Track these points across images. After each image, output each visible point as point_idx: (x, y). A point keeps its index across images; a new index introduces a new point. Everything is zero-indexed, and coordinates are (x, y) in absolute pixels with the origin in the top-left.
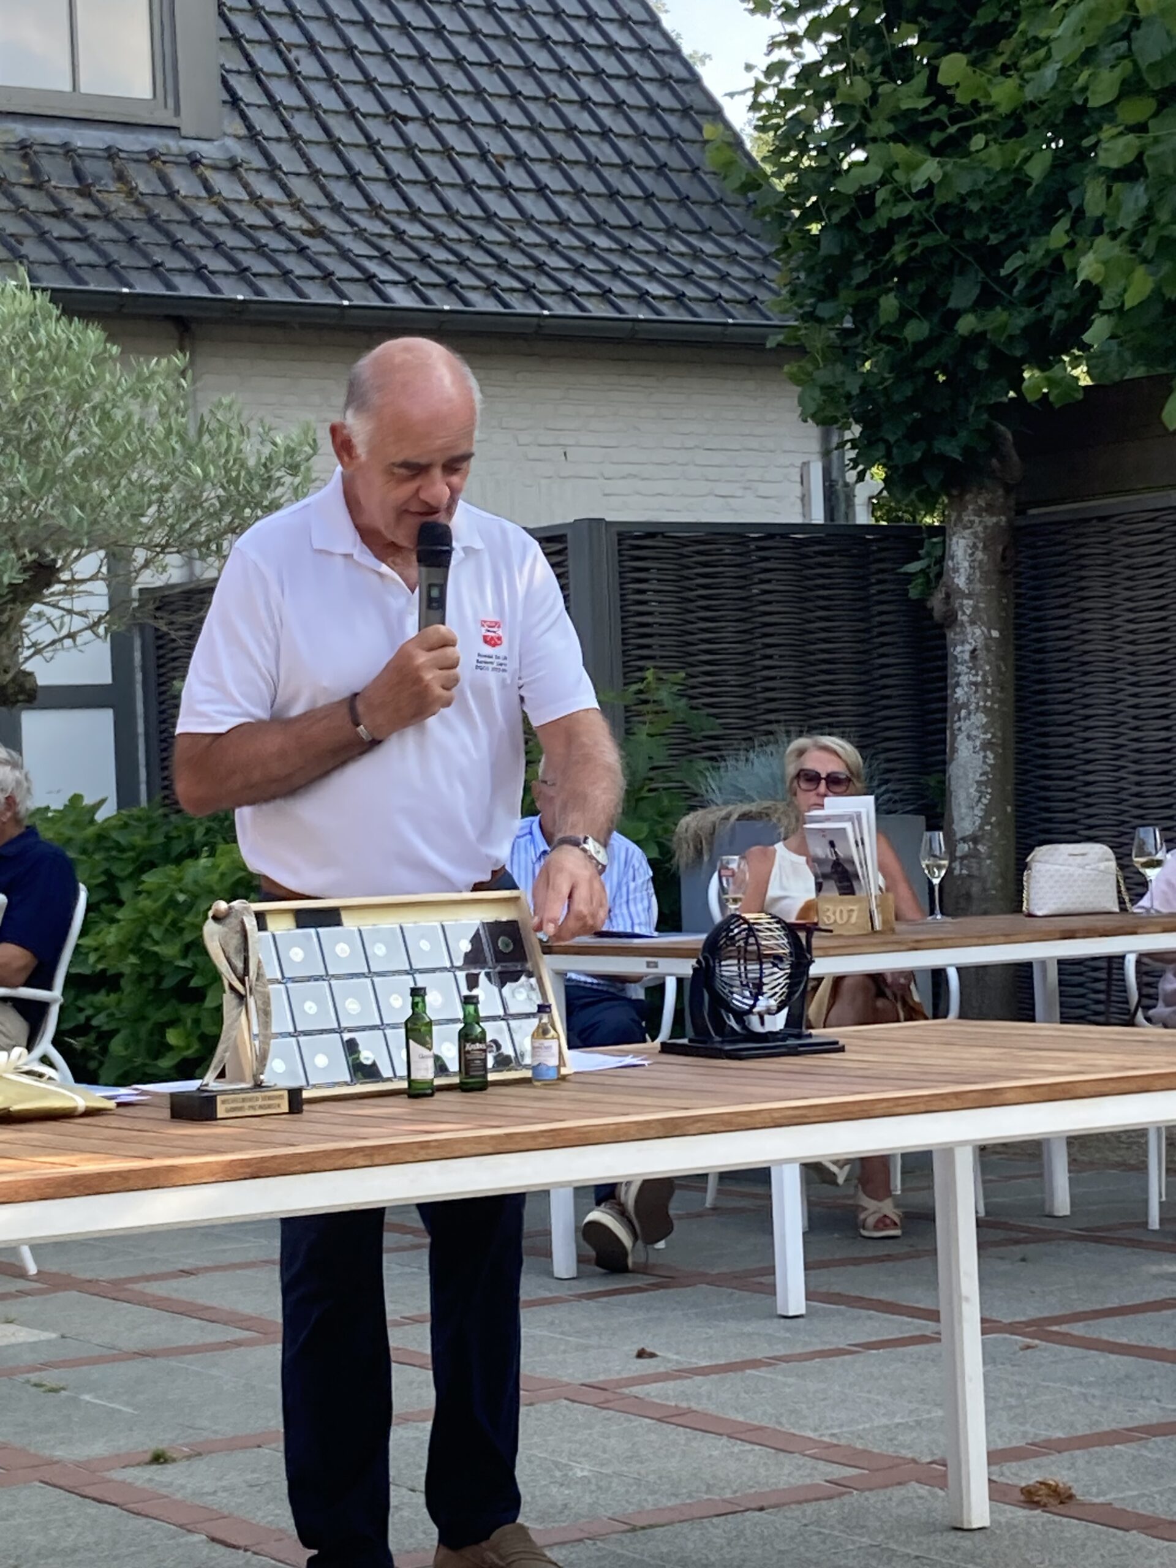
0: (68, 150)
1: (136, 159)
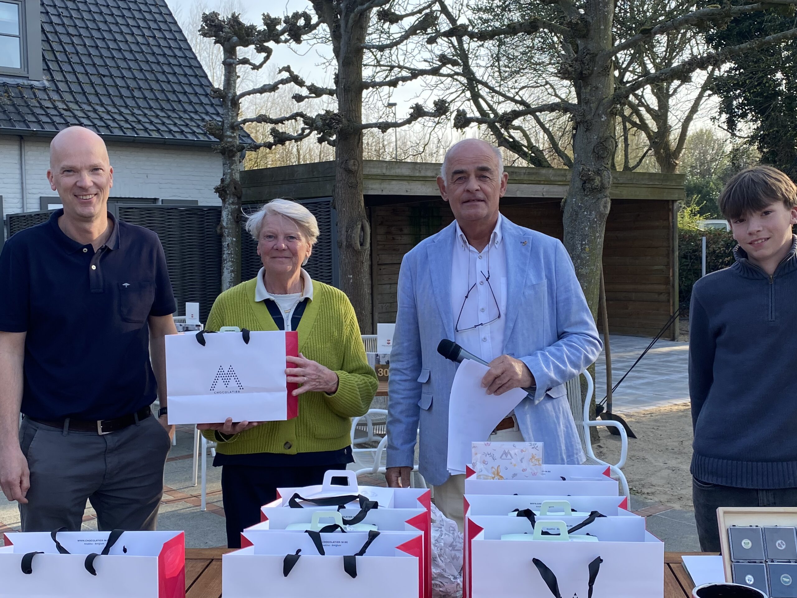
1: (13, 86)
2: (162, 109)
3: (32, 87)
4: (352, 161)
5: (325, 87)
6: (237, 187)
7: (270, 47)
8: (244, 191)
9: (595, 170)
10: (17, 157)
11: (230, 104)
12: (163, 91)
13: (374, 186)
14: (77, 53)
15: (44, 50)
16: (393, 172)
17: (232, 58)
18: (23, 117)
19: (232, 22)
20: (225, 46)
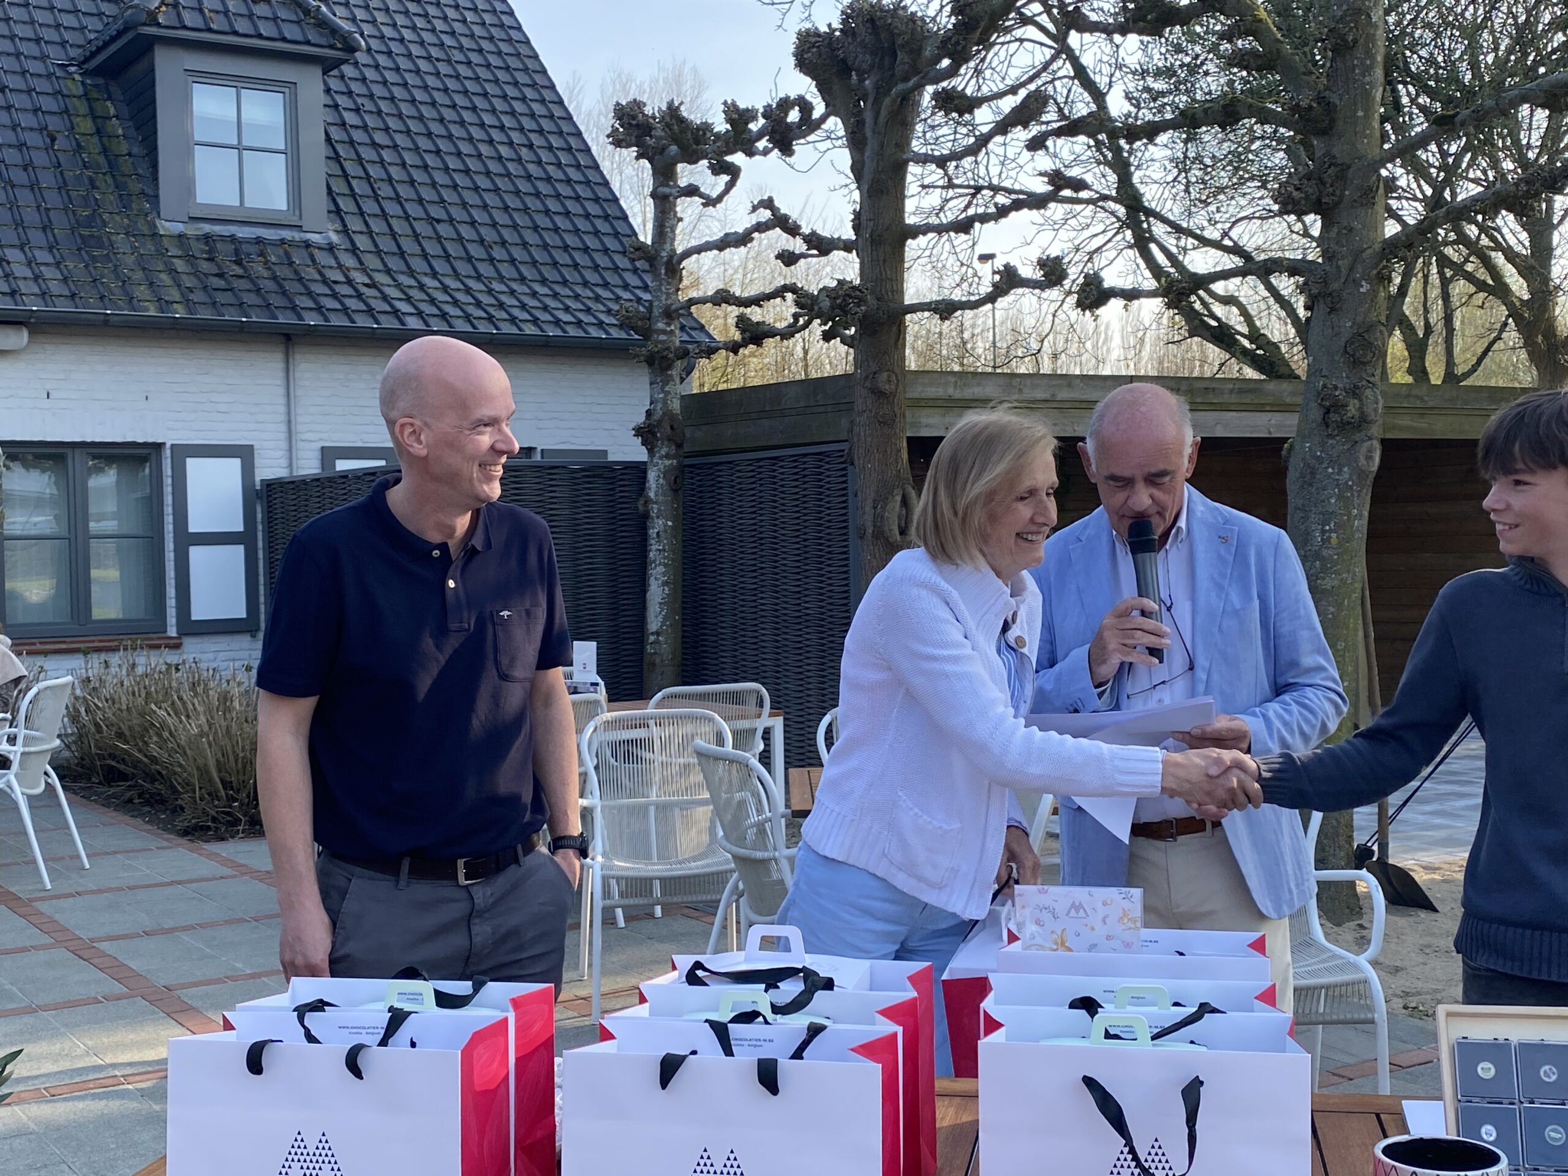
0: (233, 238)
1: (273, 243)
2: (544, 281)
3: (307, 245)
4: (885, 374)
5: (836, 236)
6: (675, 426)
7: (737, 163)
8: (688, 432)
9: (1348, 387)
10: (281, 375)
11: (663, 271)
12: (545, 246)
13: (931, 421)
14: (390, 180)
15: (330, 175)
16: (969, 393)
17: (668, 186)
18: (291, 301)
19: (668, 119)
20: (655, 162)
